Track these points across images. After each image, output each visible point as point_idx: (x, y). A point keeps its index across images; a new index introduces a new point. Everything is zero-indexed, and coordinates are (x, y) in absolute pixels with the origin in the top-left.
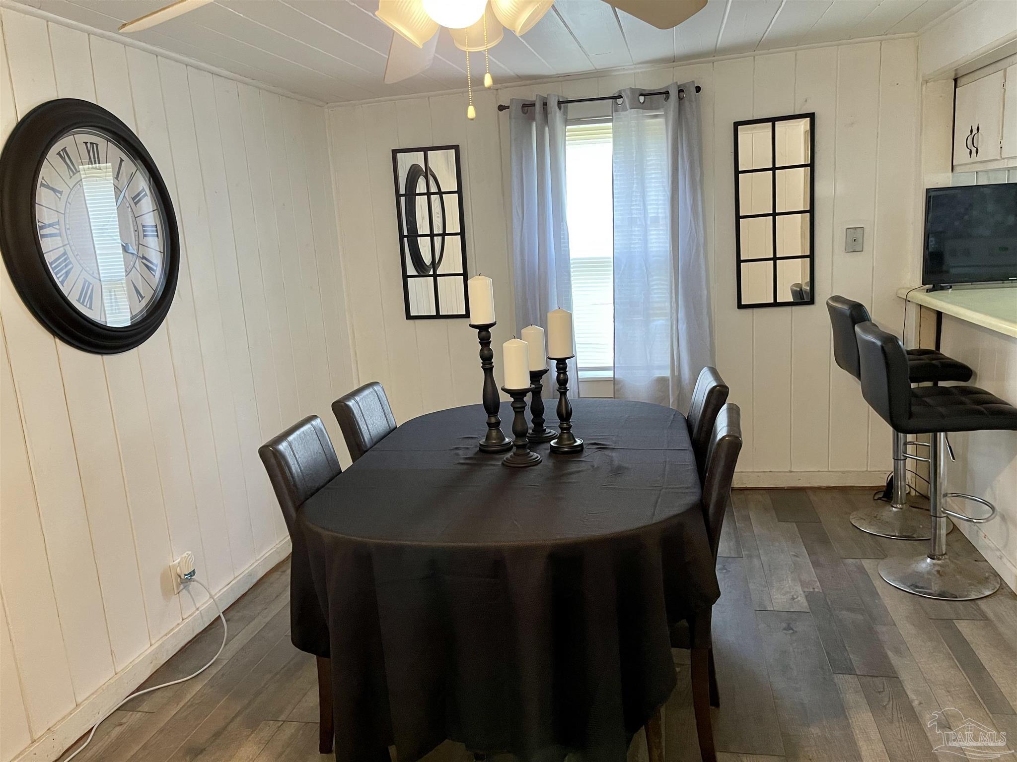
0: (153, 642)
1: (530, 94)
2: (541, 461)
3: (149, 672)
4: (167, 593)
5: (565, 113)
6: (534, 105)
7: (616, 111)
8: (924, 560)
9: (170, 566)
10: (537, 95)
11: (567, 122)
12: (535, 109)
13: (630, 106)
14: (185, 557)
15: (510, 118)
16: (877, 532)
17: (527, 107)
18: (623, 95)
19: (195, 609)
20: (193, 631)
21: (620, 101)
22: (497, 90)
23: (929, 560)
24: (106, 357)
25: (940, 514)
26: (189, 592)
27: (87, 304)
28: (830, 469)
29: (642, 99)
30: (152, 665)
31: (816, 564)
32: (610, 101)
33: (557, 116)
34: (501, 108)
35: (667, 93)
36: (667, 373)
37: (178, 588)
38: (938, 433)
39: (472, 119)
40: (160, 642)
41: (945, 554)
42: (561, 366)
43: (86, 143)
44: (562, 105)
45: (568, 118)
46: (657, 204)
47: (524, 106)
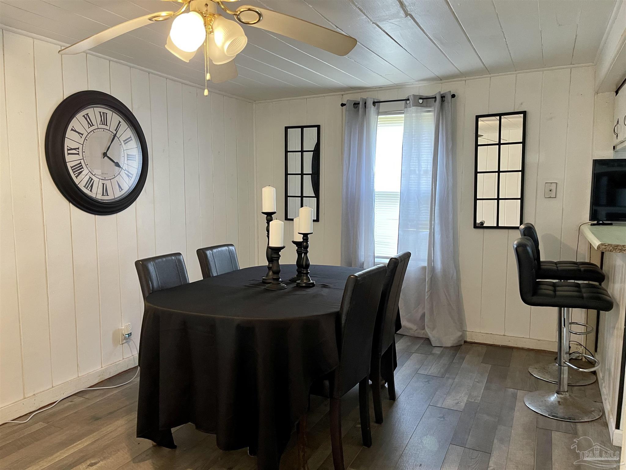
0: (103, 366)
1: (357, 97)
2: (286, 289)
3: (97, 380)
4: (115, 342)
5: (378, 108)
6: (359, 104)
7: (406, 108)
8: (553, 394)
9: (119, 329)
10: (361, 98)
11: (379, 113)
12: (359, 106)
13: (412, 105)
14: (127, 325)
15: (346, 110)
16: (541, 377)
17: (356, 104)
18: (410, 99)
19: (131, 355)
20: (128, 366)
21: (408, 102)
22: (343, 95)
23: (556, 395)
24: (96, 216)
25: (563, 364)
26: (129, 345)
27: (89, 189)
28: (531, 338)
29: (421, 101)
30: (99, 377)
31: (487, 388)
32: (404, 102)
33: (372, 110)
34: (343, 105)
35: (435, 98)
36: (425, 264)
37: (122, 341)
38: (563, 309)
39: (206, 96)
40: (106, 367)
41: (566, 392)
42: (305, 238)
43: (100, 112)
44: (376, 104)
45: (380, 111)
46: (428, 162)
47: (355, 104)
